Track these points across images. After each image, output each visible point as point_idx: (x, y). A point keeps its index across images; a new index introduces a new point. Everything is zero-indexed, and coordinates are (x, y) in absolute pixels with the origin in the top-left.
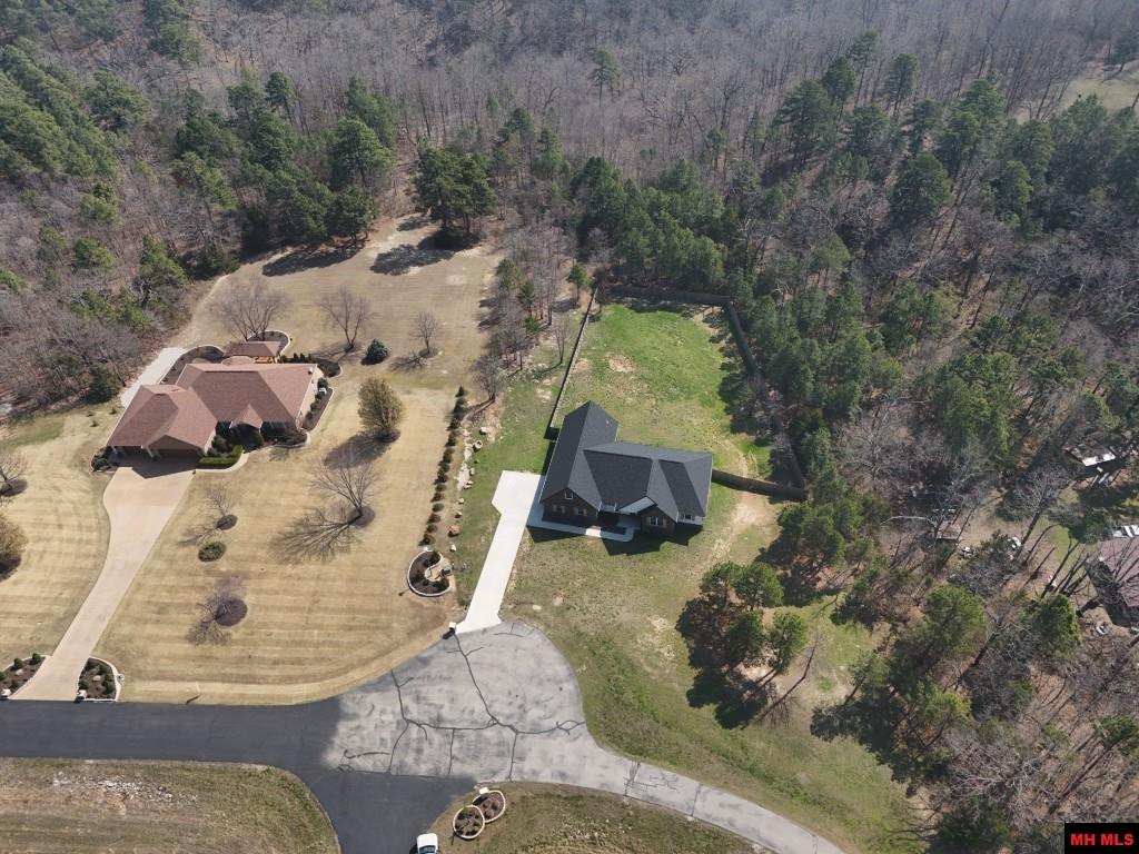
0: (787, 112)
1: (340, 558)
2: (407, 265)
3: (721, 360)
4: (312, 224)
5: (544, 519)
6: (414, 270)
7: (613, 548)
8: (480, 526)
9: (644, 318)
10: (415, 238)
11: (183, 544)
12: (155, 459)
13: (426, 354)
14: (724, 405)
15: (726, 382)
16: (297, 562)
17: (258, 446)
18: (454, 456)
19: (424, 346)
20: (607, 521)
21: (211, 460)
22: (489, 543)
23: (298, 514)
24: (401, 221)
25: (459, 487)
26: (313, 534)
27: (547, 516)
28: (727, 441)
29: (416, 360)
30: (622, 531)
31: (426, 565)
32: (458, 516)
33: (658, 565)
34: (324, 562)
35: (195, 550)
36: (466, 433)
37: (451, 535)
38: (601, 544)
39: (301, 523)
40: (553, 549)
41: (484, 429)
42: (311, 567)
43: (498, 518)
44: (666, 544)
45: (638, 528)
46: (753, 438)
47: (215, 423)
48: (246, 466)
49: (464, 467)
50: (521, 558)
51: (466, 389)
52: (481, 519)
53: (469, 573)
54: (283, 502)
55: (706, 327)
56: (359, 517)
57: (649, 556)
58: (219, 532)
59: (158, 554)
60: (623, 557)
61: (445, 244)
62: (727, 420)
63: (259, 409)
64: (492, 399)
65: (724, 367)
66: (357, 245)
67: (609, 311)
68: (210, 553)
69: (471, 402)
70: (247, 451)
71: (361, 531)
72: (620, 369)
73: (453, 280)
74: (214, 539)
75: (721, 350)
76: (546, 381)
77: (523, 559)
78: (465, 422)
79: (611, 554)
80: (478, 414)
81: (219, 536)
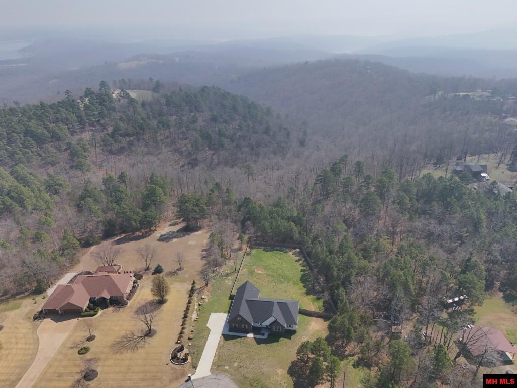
0: (318, 180)
1: (141, 350)
2: (172, 238)
3: (300, 268)
4: (134, 224)
5: (229, 331)
6: (175, 240)
7: (259, 341)
8: (202, 335)
9: (269, 254)
10: (175, 229)
11: (71, 348)
12: (61, 314)
13: (179, 270)
14: (303, 285)
15: (303, 276)
16: (122, 353)
17: (107, 307)
18: (190, 308)
19: (178, 267)
20: (256, 331)
21: (86, 313)
22: (205, 342)
23: (123, 333)
24: (170, 223)
25: (193, 320)
26: (129, 341)
27: (230, 330)
28: (305, 299)
29: (175, 272)
30: (263, 335)
31: (178, 352)
32: (192, 331)
33: (279, 347)
34: (133, 353)
35: (77, 350)
36: (196, 299)
37: (189, 339)
38: (254, 340)
39: (124, 337)
40: (234, 343)
41: (203, 297)
42: (128, 354)
43: (209, 332)
44: (282, 339)
45: (269, 333)
46: (315, 297)
47: (90, 297)
48: (101, 315)
49: (195, 312)
50: (220, 347)
51: (196, 282)
52: (203, 333)
53: (197, 355)
54: (116, 329)
55: (294, 256)
56: (150, 333)
57: (275, 344)
58: (88, 342)
59: (60, 352)
60: (263, 345)
61: (188, 230)
62: (305, 290)
63: (109, 291)
64: (207, 285)
65: (302, 271)
66: (152, 232)
67: (254, 251)
68: (83, 351)
69: (197, 287)
70: (102, 309)
71: (150, 339)
72: (260, 272)
73: (191, 242)
74: (85, 345)
75: (300, 265)
76: (229, 278)
77: (221, 347)
78: (195, 294)
79: (258, 344)
80: (201, 291)
81: (87, 344)
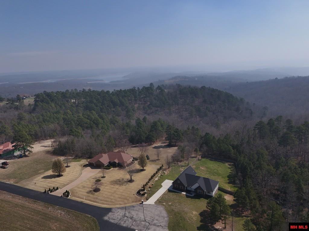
1: (123, 186)
3: (230, 171)
5: (173, 189)
6: (161, 149)
7: (187, 196)
8: (157, 187)
9: (212, 162)
11: (93, 179)
12: (95, 166)
13: (158, 160)
14: (228, 179)
15: (230, 175)
16: (114, 185)
17: (116, 167)
18: (156, 175)
19: (157, 158)
20: (188, 191)
21: (106, 168)
22: (158, 190)
23: (118, 178)
24: (162, 142)
25: (155, 180)
26: (119, 182)
28: (226, 185)
29: (155, 161)
30: (192, 194)
31: (141, 191)
32: (152, 185)
33: (199, 202)
34: (120, 186)
35: (95, 180)
36: (160, 172)
37: (150, 187)
38: (185, 195)
39: (118, 180)
40: (173, 194)
41: (165, 172)
42: (117, 186)
43: (161, 187)
44: (202, 198)
45: (195, 194)
46: (234, 185)
47: (109, 161)
48: (112, 170)
49: (158, 177)
50: (164, 194)
51: (163, 166)
53: (151, 195)
54: (116, 176)
55: (228, 166)
56: (131, 181)
57: (197, 200)
58: (101, 178)
59: (88, 179)
60: (190, 199)
61: (170, 146)
62: (228, 181)
63: (118, 160)
64: (169, 168)
65: (230, 173)
66: (151, 144)
67: (203, 160)
68: (98, 181)
69: (164, 168)
70: (113, 167)
71: (130, 183)
72: (203, 169)
73: (169, 151)
74: (100, 179)
76: (183, 168)
77: (164, 195)
78: (161, 171)
80: (165, 170)
81: (101, 179)
